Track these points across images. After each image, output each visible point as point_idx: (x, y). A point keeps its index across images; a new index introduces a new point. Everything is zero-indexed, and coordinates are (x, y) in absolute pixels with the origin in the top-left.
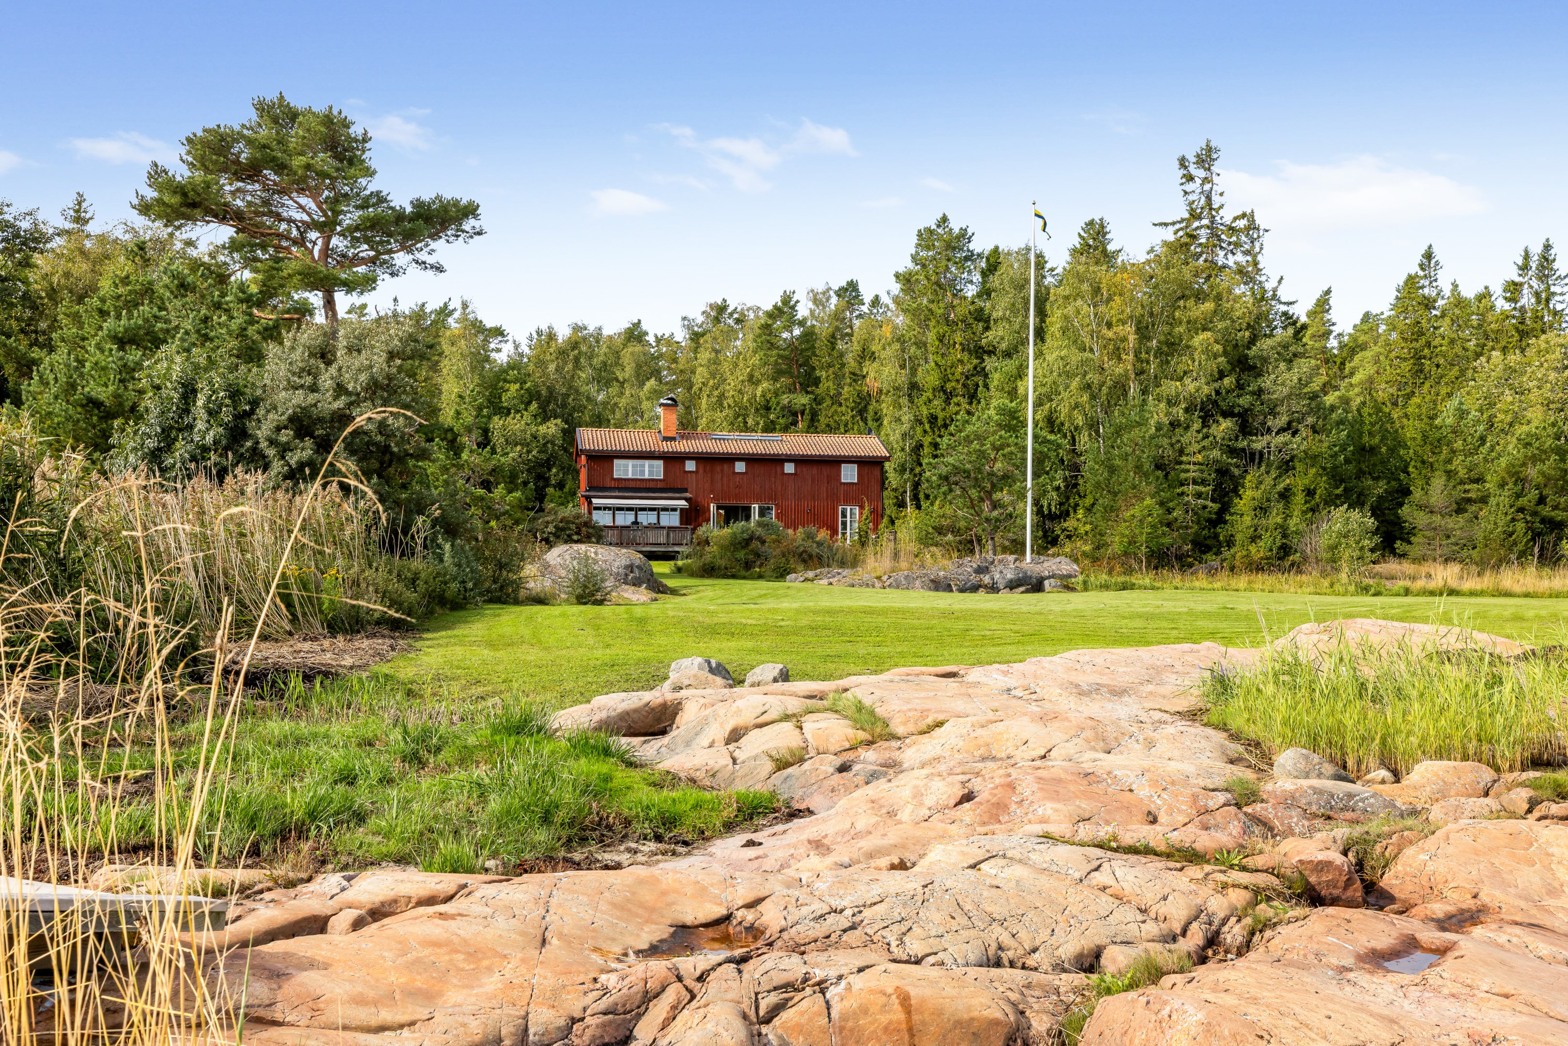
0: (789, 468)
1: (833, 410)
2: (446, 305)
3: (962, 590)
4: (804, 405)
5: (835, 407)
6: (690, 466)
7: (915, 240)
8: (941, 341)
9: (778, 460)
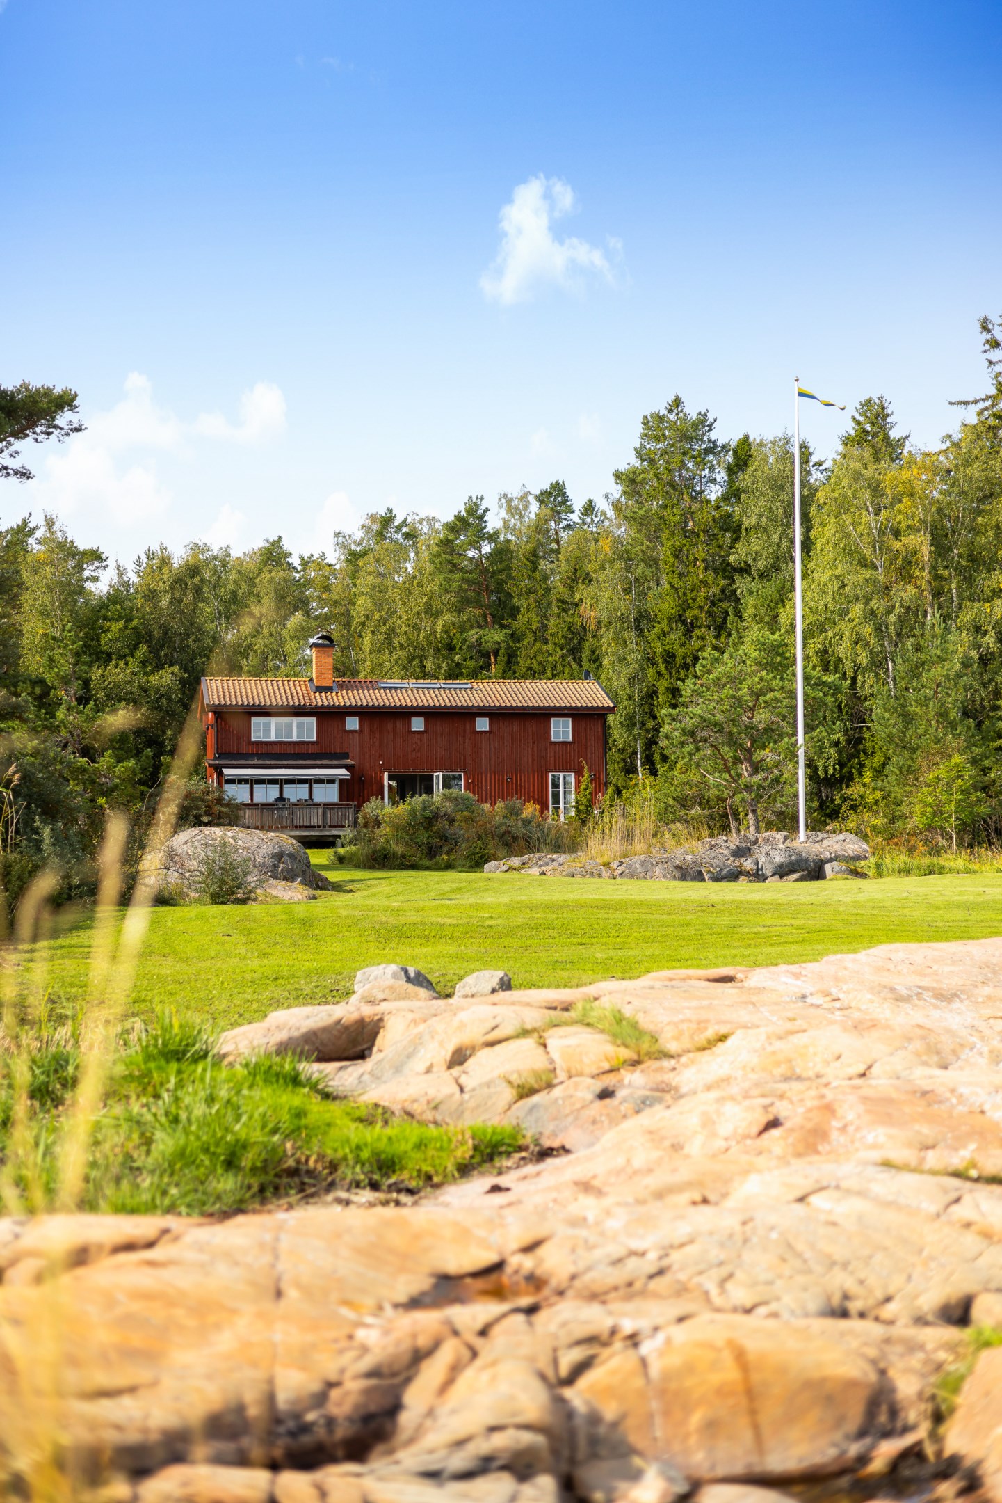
0: (483, 724)
1: (535, 649)
2: (25, 522)
3: (717, 879)
4: (499, 643)
5: (538, 645)
6: (352, 724)
7: (639, 429)
8: (677, 557)
9: (469, 714)
